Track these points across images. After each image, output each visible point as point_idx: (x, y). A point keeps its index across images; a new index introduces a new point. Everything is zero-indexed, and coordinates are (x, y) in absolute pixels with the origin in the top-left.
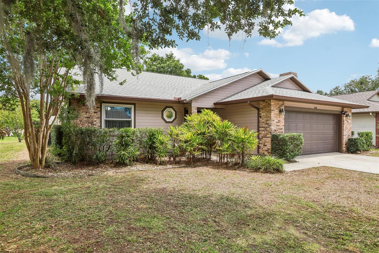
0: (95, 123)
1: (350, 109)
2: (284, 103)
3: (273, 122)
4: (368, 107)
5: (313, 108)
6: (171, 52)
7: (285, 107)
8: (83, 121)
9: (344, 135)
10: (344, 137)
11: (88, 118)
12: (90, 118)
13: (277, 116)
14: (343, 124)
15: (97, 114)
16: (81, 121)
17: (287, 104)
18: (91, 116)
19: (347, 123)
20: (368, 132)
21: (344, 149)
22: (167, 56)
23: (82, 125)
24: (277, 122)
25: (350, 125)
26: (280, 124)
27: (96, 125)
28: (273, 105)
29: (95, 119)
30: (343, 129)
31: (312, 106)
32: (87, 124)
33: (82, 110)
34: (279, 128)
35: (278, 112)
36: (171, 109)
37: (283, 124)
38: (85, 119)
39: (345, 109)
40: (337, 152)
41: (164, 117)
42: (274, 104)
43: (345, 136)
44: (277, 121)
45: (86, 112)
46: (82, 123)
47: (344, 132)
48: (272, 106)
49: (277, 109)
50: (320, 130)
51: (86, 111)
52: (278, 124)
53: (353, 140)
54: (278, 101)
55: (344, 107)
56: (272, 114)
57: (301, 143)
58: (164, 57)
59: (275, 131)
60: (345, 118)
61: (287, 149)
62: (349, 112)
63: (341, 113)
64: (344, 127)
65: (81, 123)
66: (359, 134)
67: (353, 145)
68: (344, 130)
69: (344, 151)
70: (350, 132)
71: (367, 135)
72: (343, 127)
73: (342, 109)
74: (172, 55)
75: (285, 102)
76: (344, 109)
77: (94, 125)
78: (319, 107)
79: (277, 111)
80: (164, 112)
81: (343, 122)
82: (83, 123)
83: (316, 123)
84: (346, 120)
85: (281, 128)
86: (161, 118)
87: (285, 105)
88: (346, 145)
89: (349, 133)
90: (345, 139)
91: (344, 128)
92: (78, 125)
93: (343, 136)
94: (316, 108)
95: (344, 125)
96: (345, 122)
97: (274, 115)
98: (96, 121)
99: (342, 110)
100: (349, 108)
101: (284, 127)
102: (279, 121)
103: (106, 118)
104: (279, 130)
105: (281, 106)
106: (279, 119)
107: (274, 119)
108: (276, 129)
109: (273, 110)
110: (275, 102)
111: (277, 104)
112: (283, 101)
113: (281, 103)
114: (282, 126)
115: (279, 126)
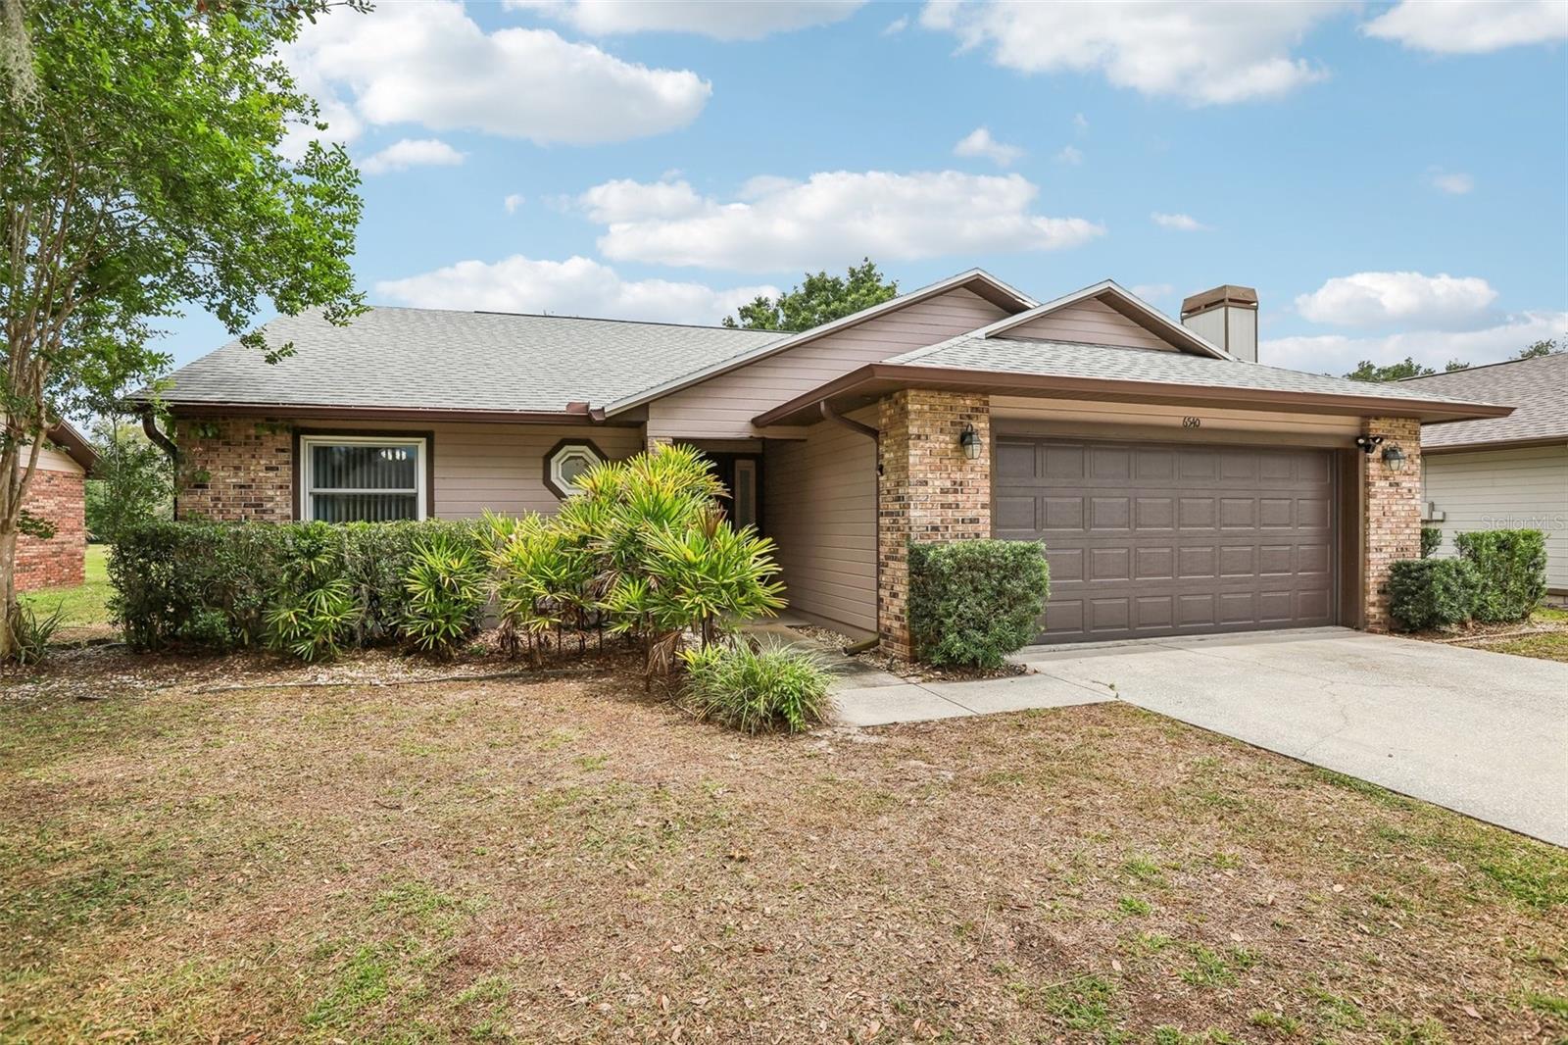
0: (269, 505)
1: (1410, 425)
2: (986, 403)
3: (921, 489)
4: (1505, 412)
5: (1179, 422)
6: (866, 260)
7: (993, 421)
8: (223, 497)
9: (1373, 544)
10: (1372, 556)
11: (241, 487)
12: (250, 487)
13: (946, 462)
14: (1368, 496)
15: (279, 473)
16: (219, 499)
17: (1005, 406)
18: (253, 480)
19: (1392, 490)
20: (1512, 534)
21: (1373, 610)
22: (853, 273)
23: (221, 512)
24: (944, 491)
25: (1413, 502)
26: (959, 497)
27: (273, 512)
28: (920, 412)
29: (271, 493)
30: (1367, 520)
31: (1173, 416)
32: (239, 511)
33: (218, 462)
34: (959, 515)
35: (951, 446)
36: (584, 448)
37: (986, 499)
38: (232, 493)
39: (1377, 427)
40: (1337, 624)
41: (553, 479)
42: (926, 408)
43: (1379, 550)
44: (948, 484)
45: (237, 468)
46: (220, 506)
47: (1372, 532)
48: (912, 416)
49: (942, 431)
50: (1231, 525)
51: (237, 462)
52: (951, 498)
53: (1411, 572)
54: (953, 397)
55: (1369, 417)
56: (912, 452)
57: (1037, 587)
58: (842, 280)
59: (935, 529)
60: (1374, 468)
61: (951, 616)
62: (1403, 438)
63: (1355, 446)
64: (1371, 507)
65: (215, 506)
66: (1462, 542)
67: (1413, 594)
68: (1373, 525)
69: (1372, 621)
70: (1408, 531)
71: (1506, 544)
72: (1367, 508)
73: (1363, 424)
74: (869, 271)
75: (993, 399)
76: (1372, 426)
77: (264, 512)
78: (1211, 418)
79: (945, 442)
80: (553, 461)
81: (1368, 484)
82: (223, 505)
83: (1206, 494)
84: (1386, 478)
85: (970, 514)
86: (541, 482)
87: (994, 411)
88: (1381, 592)
89: (1401, 537)
90: (1377, 567)
91: (1374, 513)
92: (207, 511)
93: (1367, 550)
94: (1194, 425)
95: (1372, 501)
96: (1379, 485)
97: (927, 460)
98: (271, 499)
99: (1362, 430)
100: (1401, 422)
101: (987, 512)
102: (958, 487)
103: (317, 486)
104: (960, 527)
105: (969, 417)
106: (958, 476)
107: (929, 475)
108: (942, 521)
109: (919, 437)
110: (932, 401)
111: (942, 408)
112: (979, 396)
113: (968, 402)
114: (975, 508)
115: (957, 506)
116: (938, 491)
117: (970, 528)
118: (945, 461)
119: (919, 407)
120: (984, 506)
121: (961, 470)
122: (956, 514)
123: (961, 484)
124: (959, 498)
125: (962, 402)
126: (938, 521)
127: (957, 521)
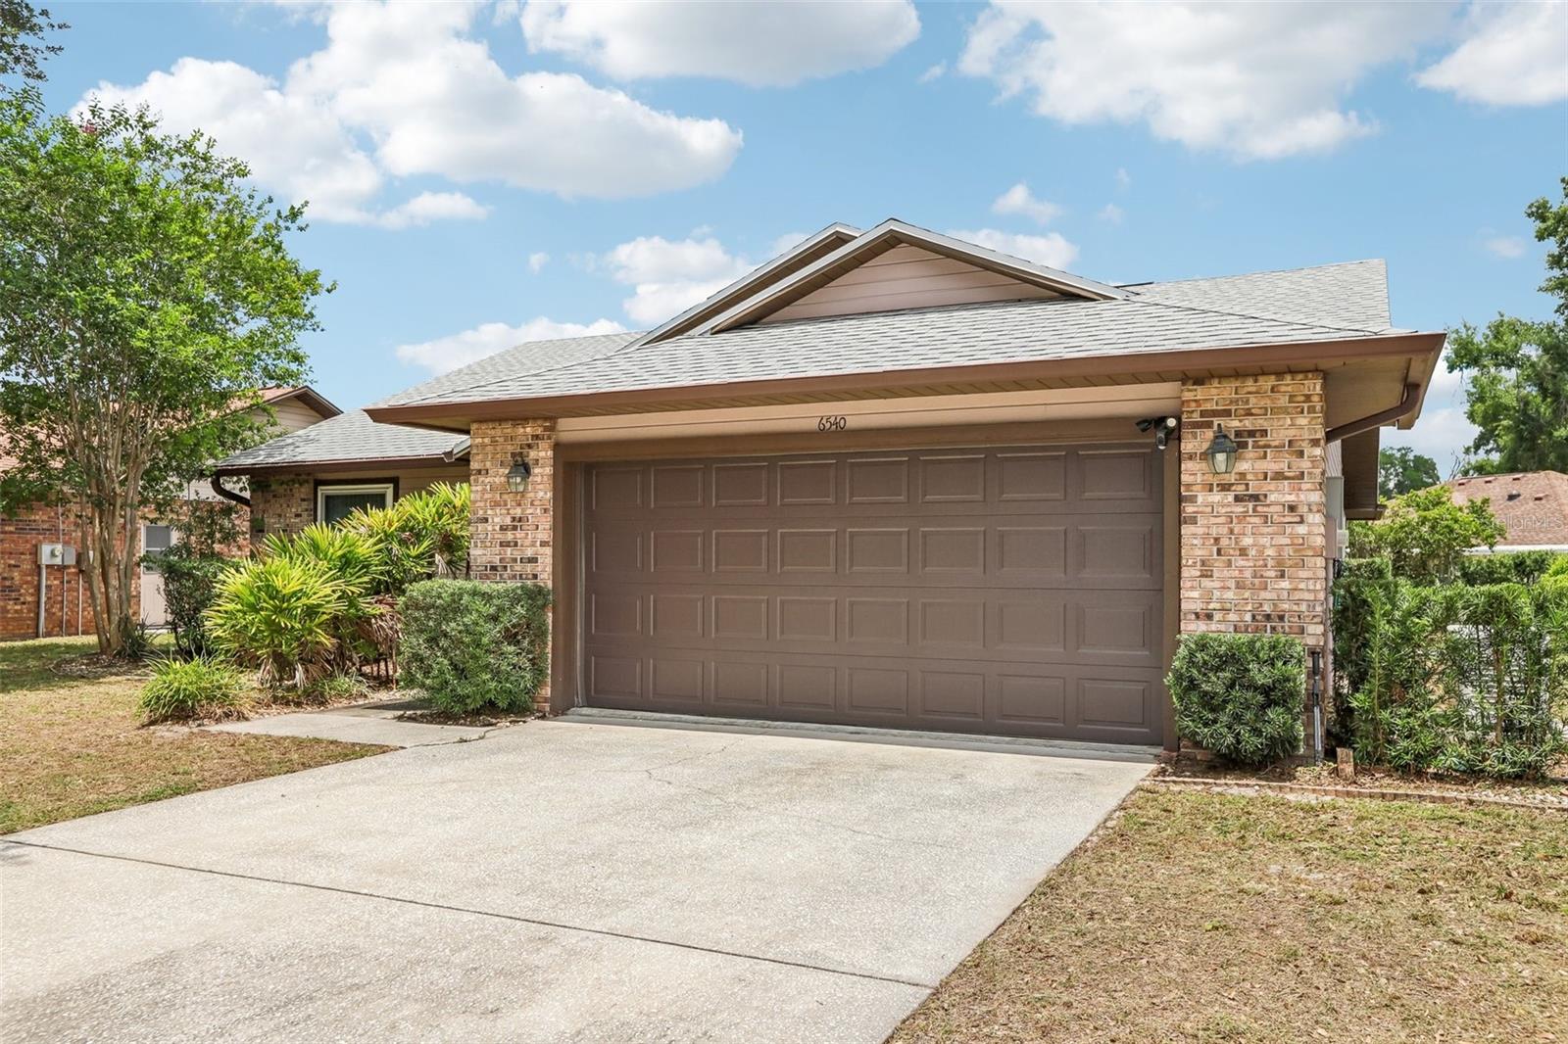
2: (550, 430)
3: (481, 526)
7: (557, 447)
17: (577, 429)
19: (1240, 509)
24: (503, 529)
26: (518, 534)
28: (481, 446)
34: (517, 554)
37: (547, 536)
42: (487, 440)
43: (1204, 617)
44: (508, 521)
47: (1187, 583)
49: (501, 463)
52: (510, 536)
54: (514, 426)
56: (472, 488)
59: (494, 568)
75: (561, 423)
79: (504, 475)
85: (529, 552)
93: (1182, 616)
97: (487, 496)
101: (549, 550)
102: (517, 524)
104: (518, 567)
105: (529, 446)
106: (518, 512)
107: (489, 512)
108: (501, 560)
109: (479, 472)
110: (493, 432)
111: (502, 440)
112: (539, 422)
113: (528, 430)
114: (533, 546)
115: (516, 545)
116: (498, 528)
117: (529, 568)
118: (505, 497)
119: (480, 440)
120: (544, 544)
121: (519, 505)
122: (515, 552)
123: (520, 520)
124: (518, 536)
125: (522, 430)
126: (496, 561)
127: (515, 560)
